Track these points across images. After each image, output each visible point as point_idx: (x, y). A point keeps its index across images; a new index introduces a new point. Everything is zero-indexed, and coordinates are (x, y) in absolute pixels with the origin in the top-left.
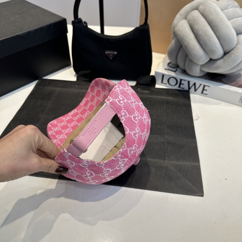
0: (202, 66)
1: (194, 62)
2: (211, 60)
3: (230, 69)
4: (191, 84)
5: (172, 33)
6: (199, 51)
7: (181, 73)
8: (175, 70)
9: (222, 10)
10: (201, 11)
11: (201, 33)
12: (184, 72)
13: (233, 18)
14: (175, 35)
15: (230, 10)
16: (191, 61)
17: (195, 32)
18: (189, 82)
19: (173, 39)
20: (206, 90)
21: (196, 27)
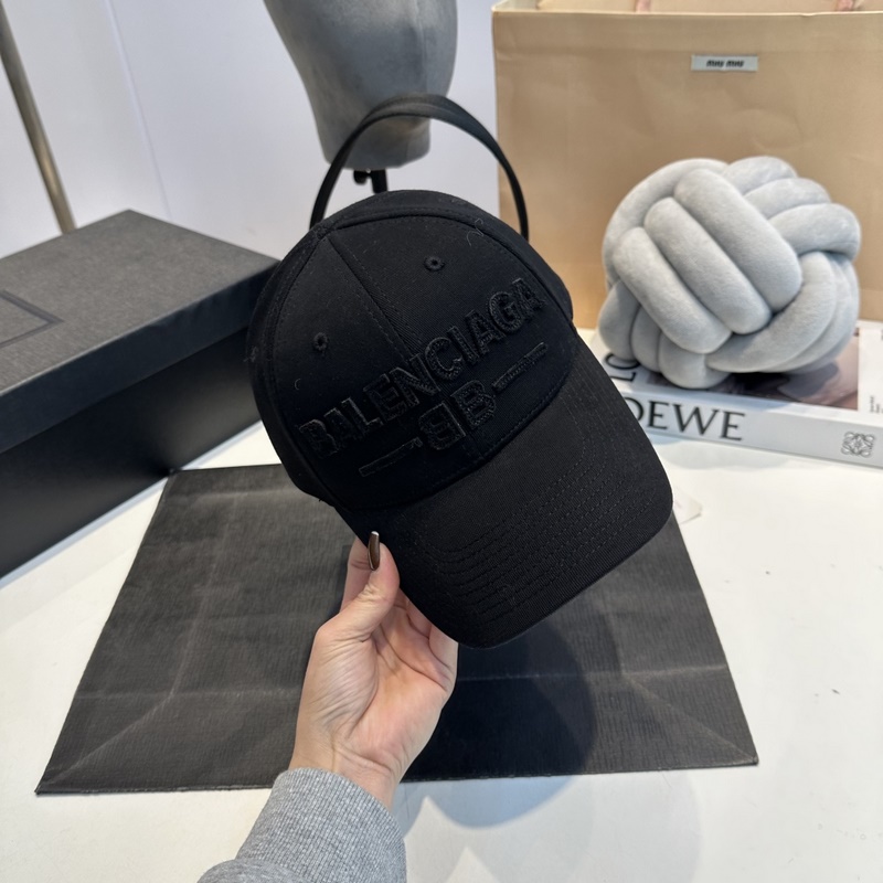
0: (709, 355)
1: (683, 346)
2: (734, 335)
3: (799, 357)
4: (686, 412)
5: (605, 268)
6: (696, 317)
7: (649, 382)
8: (628, 374)
9: (745, 191)
10: (684, 200)
11: (691, 263)
12: (659, 378)
13: (779, 211)
14: (616, 275)
15: (769, 190)
16: (673, 346)
17: (675, 264)
18: (677, 407)
19: (611, 286)
20: (735, 427)
21: (676, 249)
